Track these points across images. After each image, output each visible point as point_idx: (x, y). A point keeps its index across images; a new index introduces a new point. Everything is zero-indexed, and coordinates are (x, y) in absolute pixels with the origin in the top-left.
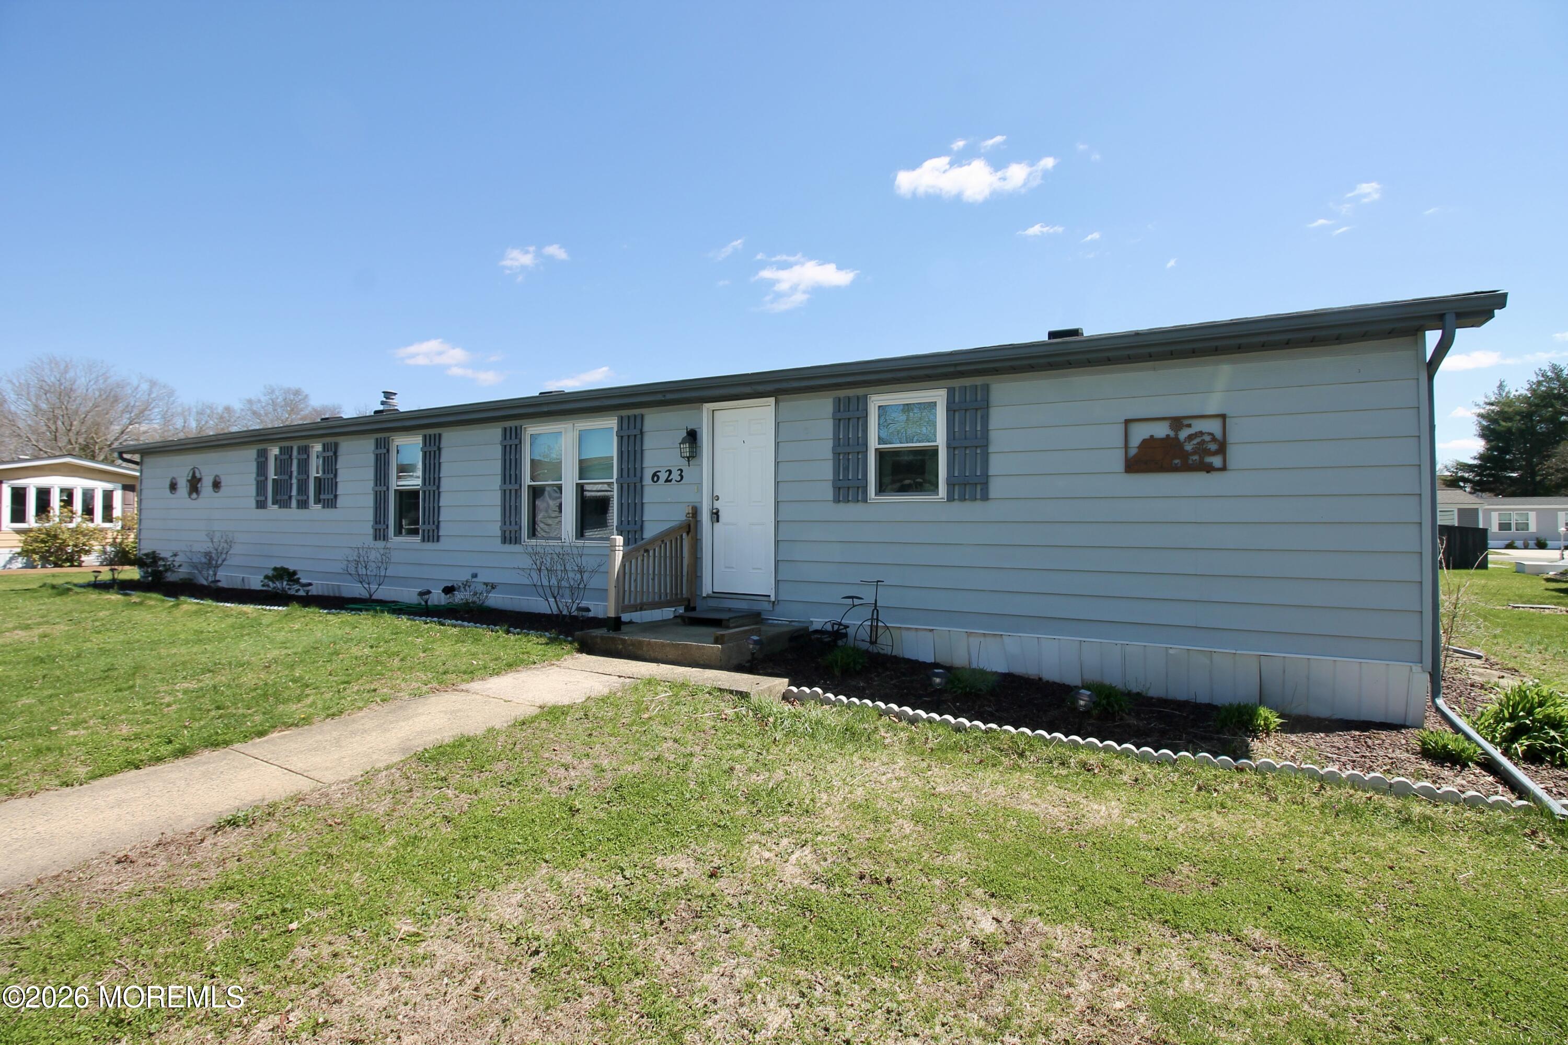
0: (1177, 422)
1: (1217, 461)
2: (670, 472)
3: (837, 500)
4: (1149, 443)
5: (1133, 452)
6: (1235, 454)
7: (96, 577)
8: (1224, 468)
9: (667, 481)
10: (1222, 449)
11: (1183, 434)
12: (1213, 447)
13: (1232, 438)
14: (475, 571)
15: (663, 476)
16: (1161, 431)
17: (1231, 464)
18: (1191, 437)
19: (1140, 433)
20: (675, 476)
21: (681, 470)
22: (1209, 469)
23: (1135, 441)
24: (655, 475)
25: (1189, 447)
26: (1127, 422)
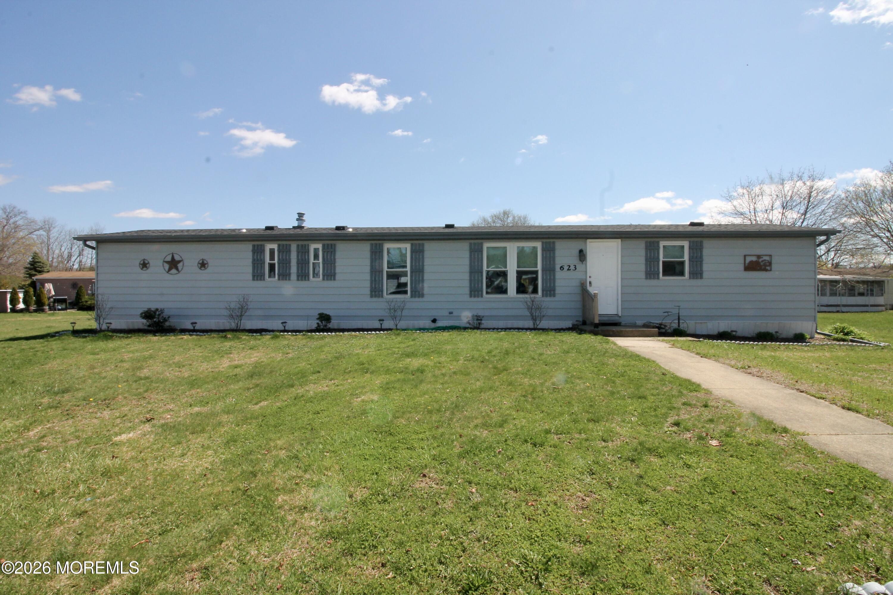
0: (759, 257)
1: (768, 268)
2: (570, 266)
3: (646, 278)
4: (751, 262)
5: (746, 265)
6: (774, 266)
7: (73, 327)
8: (771, 270)
9: (568, 270)
10: (770, 264)
11: (760, 260)
12: (768, 264)
13: (773, 261)
14: (450, 311)
15: (566, 268)
16: (754, 259)
17: (772, 269)
18: (762, 261)
19: (748, 259)
20: (572, 268)
21: (575, 266)
22: (766, 270)
23: (747, 262)
24: (561, 267)
25: (762, 264)
26: (745, 256)
